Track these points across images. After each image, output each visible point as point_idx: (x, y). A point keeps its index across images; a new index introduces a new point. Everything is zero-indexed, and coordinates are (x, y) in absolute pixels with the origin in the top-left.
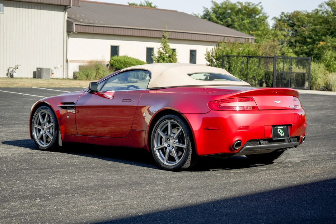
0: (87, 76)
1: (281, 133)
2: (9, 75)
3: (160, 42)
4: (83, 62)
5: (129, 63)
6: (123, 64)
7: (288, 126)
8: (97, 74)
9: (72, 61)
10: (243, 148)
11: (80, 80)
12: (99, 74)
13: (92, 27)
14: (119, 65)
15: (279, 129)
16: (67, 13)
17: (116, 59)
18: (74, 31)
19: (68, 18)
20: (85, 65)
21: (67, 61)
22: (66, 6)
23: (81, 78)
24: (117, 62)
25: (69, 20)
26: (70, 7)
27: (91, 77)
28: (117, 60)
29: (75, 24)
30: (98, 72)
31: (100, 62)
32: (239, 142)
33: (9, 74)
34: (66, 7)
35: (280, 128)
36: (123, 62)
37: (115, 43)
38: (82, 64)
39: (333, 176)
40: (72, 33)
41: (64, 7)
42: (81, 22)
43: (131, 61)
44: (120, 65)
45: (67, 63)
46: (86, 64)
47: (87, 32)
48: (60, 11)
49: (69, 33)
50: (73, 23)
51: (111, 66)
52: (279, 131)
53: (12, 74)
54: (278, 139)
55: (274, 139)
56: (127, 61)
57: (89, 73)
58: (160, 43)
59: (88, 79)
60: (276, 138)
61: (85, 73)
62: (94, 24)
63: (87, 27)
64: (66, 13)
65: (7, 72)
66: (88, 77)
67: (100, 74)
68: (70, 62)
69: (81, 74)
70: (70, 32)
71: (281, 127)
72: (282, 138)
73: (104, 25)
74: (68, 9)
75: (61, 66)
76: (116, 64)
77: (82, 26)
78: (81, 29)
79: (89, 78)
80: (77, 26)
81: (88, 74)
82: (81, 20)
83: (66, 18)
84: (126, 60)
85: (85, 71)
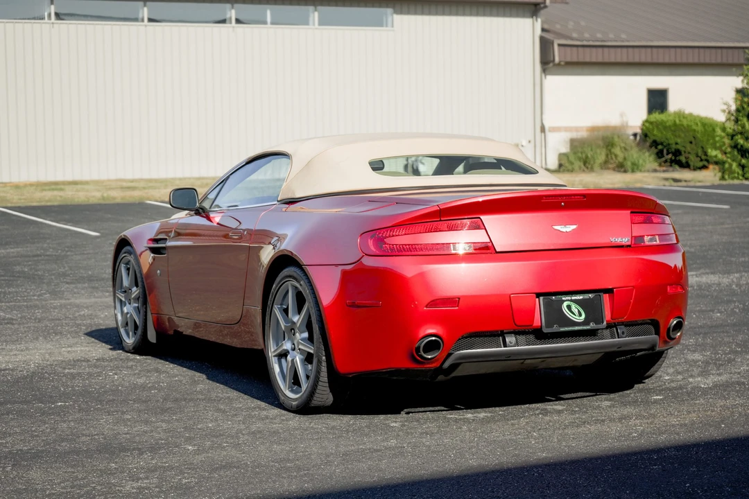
0: (585, 163)
1: (574, 312)
2: (410, 169)
3: (742, 75)
4: (577, 129)
5: (684, 127)
6: (672, 130)
7: (601, 294)
8: (609, 157)
9: (554, 130)
10: (450, 355)
11: (568, 171)
12: (613, 157)
13: (600, 50)
14: (662, 133)
15: (565, 304)
16: (539, 20)
17: (654, 120)
18: (557, 60)
19: (543, 30)
20: (579, 137)
21: (543, 129)
22: (536, 5)
23: (570, 168)
24: (657, 127)
25: (546, 35)
26: (546, 7)
27: (594, 163)
28: (656, 122)
29: (559, 45)
30: (610, 151)
31: (615, 128)
32: (435, 340)
33: (409, 166)
34: (538, 7)
35: (571, 301)
36: (670, 126)
37: (658, 82)
38: (575, 135)
39: (739, 430)
40: (551, 65)
41: (533, 7)
42: (572, 39)
43: (689, 124)
44: (665, 133)
45: (543, 134)
46: (583, 134)
47: (588, 60)
48: (524, 16)
49: (546, 66)
50: (552, 43)
51: (643, 136)
52: (569, 307)
53: (415, 167)
54: (562, 329)
55: (545, 330)
56: (681, 123)
57: (589, 156)
58: (741, 78)
59: (587, 168)
60: (556, 329)
61: (580, 155)
62: (604, 41)
63: (588, 50)
64: (537, 20)
65: (405, 163)
66: (587, 165)
67: (616, 156)
68: (550, 131)
69: (572, 158)
70: (547, 63)
71: (573, 298)
72: (577, 328)
73: (628, 41)
74: (543, 12)
75: (530, 142)
76: (655, 132)
77: (575, 49)
78: (572, 55)
79: (590, 166)
80: (562, 48)
81: (587, 157)
82: (575, 35)
83: (538, 32)
84: (678, 122)
85: (580, 150)
